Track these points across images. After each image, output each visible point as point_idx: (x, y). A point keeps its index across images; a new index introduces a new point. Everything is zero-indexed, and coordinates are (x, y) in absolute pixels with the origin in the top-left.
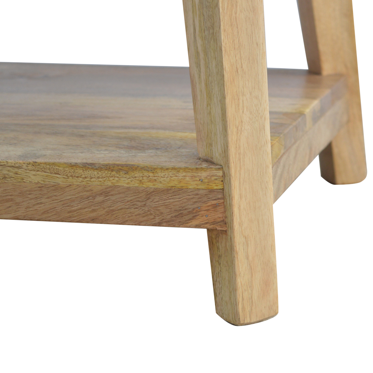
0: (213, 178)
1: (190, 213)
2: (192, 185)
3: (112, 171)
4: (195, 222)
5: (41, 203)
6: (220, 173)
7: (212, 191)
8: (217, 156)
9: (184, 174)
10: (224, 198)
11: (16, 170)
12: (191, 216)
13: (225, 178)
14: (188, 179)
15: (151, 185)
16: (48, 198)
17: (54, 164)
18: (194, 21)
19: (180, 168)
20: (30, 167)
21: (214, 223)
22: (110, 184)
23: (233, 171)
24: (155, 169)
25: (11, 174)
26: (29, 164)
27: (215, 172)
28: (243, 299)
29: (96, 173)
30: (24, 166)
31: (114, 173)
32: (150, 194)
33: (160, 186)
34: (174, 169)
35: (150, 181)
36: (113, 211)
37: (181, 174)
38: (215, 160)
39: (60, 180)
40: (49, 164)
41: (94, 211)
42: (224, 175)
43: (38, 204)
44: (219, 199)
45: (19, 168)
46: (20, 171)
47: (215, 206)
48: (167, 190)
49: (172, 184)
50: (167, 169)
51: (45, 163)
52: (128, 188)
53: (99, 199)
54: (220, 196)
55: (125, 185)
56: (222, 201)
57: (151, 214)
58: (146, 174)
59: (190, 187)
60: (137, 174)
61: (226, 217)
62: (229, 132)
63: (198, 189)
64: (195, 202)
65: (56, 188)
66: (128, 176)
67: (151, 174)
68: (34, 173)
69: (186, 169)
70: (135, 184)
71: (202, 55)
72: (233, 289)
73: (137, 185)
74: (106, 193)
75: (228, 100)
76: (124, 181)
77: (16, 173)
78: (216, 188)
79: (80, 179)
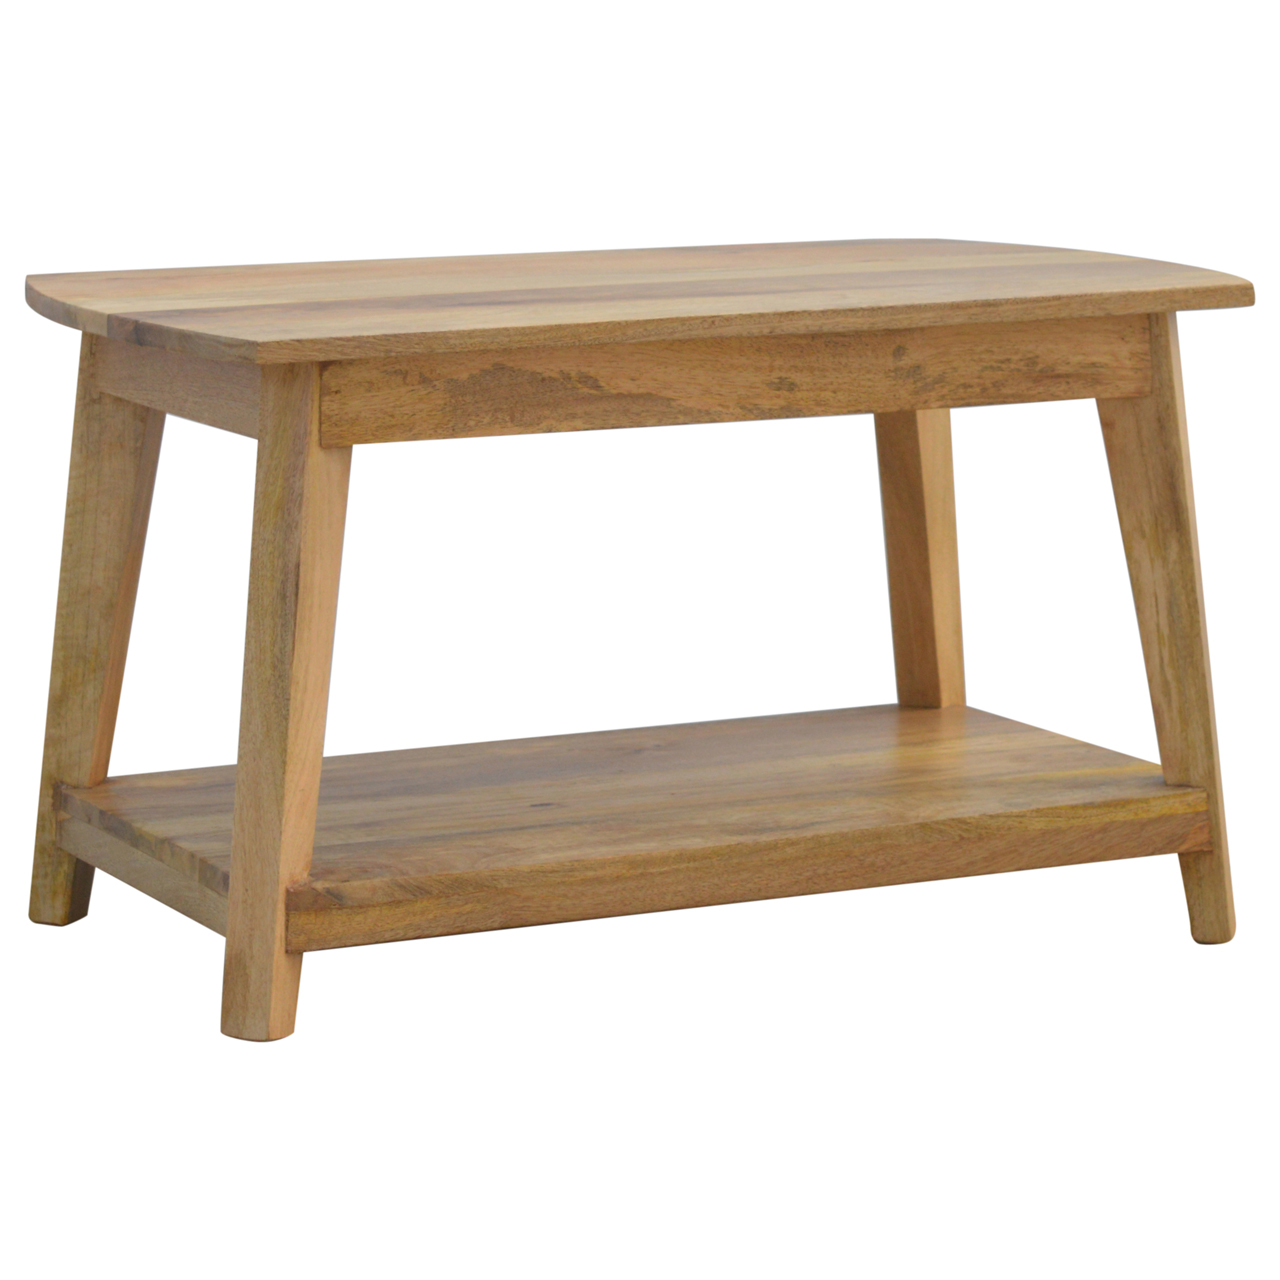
0: (1199, 801)
1: (1180, 838)
2: (1181, 810)
3: (1110, 807)
5: (1043, 850)
6: (1204, 795)
7: (1197, 814)
9: (1173, 800)
10: (1209, 819)
11: (1021, 819)
12: (1180, 841)
13: (1209, 799)
14: (1177, 804)
15: (1145, 816)
16: (1050, 843)
17: (1056, 808)
18: (1160, 652)
20: (1034, 814)
21: (1201, 844)
22: (1107, 820)
24: (1148, 799)
25: (1016, 824)
26: (1033, 811)
27: (1200, 795)
29: (1094, 811)
30: (1028, 814)
31: (1111, 809)
32: (1144, 825)
33: (1153, 815)
34: (1164, 796)
35: (1144, 812)
36: (1111, 846)
37: (1171, 801)
38: (1193, 783)
39: (1062, 823)
40: (1052, 809)
41: (1093, 849)
42: (1208, 796)
43: (1041, 851)
44: (1204, 820)
45: (1022, 816)
46: (1024, 820)
47: (1201, 828)
48: (1158, 819)
49: (1163, 812)
50: (1159, 798)
51: (1048, 809)
52: (1125, 822)
53: (1098, 837)
54: (1205, 817)
55: (1123, 819)
56: (1207, 822)
57: (1145, 845)
58: (1141, 805)
59: (1180, 812)
60: (1132, 807)
61: (1211, 837)
63: (1186, 814)
64: (1184, 827)
65: (1058, 831)
66: (1124, 810)
67: (1145, 805)
68: (1037, 819)
69: (1174, 796)
70: (1131, 817)
71: (1173, 685)
73: (1132, 817)
74: (1104, 829)
76: (1121, 816)
77: (1021, 822)
78: (1201, 809)
79: (1081, 820)
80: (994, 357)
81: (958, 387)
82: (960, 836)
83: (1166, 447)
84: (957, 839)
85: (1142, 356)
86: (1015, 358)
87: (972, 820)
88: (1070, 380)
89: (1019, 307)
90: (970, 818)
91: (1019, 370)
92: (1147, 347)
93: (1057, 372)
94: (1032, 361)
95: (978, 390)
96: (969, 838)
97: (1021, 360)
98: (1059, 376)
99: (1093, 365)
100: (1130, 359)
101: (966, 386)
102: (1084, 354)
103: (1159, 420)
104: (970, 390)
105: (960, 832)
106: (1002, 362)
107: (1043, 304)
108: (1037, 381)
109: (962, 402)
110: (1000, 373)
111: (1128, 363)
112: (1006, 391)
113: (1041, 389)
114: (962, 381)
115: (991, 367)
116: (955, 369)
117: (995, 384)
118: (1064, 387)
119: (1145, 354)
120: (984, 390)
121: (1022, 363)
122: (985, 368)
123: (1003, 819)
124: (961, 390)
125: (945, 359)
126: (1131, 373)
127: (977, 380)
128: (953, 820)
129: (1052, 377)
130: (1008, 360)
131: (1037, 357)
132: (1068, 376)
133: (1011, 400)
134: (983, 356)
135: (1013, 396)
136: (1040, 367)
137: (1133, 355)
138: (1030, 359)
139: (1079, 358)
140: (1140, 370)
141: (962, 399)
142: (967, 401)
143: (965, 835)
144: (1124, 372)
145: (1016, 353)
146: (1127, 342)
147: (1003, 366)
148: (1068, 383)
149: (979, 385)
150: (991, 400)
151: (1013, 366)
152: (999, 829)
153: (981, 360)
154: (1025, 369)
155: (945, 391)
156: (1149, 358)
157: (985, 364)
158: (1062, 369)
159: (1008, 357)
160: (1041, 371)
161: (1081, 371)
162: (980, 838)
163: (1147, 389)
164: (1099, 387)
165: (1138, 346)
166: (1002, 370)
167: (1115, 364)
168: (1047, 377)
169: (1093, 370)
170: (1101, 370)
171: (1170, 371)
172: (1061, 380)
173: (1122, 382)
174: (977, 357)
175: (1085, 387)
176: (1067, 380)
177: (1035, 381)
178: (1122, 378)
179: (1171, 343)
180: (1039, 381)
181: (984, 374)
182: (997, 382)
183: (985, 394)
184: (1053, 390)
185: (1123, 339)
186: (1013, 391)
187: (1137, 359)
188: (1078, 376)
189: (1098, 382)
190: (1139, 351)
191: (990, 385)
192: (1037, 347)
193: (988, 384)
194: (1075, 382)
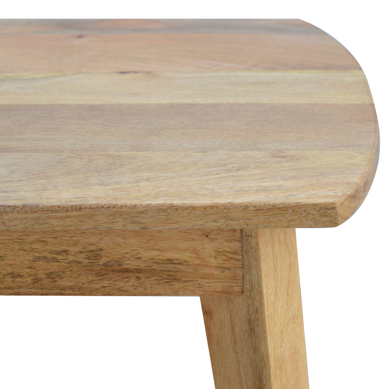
80: (48, 247)
81: (5, 276)
83: (256, 351)
85: (230, 255)
86: (74, 250)
88: (140, 275)
89: (29, 216)
91: (79, 263)
92: (238, 245)
93: (124, 266)
94: (95, 254)
95: (29, 280)
97: (81, 252)
98: (127, 271)
99: (170, 261)
100: (215, 258)
101: (14, 276)
102: (158, 250)
103: (249, 322)
104: (19, 279)
106: (59, 254)
107: (59, 215)
108: (101, 274)
110: (56, 264)
111: (213, 261)
113: (105, 283)
114: (10, 270)
115: (45, 258)
117: (49, 275)
118: (133, 281)
119: (235, 253)
120: (36, 280)
121: (83, 255)
122: (39, 258)
124: (9, 280)
126: (216, 272)
127: (28, 270)
129: (119, 271)
130: (66, 251)
131: (101, 250)
132: (139, 271)
133: (70, 292)
134: (35, 246)
135: (71, 288)
137: (219, 253)
138: (92, 251)
139: (154, 253)
140: (228, 269)
141: (11, 288)
142: (17, 291)
145: (75, 245)
146: (212, 240)
147: (60, 257)
148: (138, 278)
149: (30, 275)
150: (45, 291)
151: (70, 258)
153: (33, 250)
154: (87, 261)
156: (240, 257)
157: (38, 255)
158: (132, 264)
159: (67, 248)
160: (103, 265)
161: (155, 266)
163: (237, 289)
164: (177, 285)
165: (227, 244)
166: (58, 262)
167: (197, 262)
168: (114, 271)
169: (170, 267)
170: (179, 267)
171: (259, 276)
172: (130, 274)
173: (207, 281)
174: (27, 247)
175: (159, 284)
176: (137, 275)
177: (98, 274)
178: (206, 276)
179: (261, 246)
180: (103, 275)
181: (36, 264)
182: (52, 273)
183: (37, 285)
184: (120, 284)
185: (207, 236)
186: (72, 284)
187: (225, 258)
188: (150, 272)
189: (175, 279)
190: (226, 249)
191: (45, 276)
192: (101, 239)
193: (41, 274)
194: (147, 278)
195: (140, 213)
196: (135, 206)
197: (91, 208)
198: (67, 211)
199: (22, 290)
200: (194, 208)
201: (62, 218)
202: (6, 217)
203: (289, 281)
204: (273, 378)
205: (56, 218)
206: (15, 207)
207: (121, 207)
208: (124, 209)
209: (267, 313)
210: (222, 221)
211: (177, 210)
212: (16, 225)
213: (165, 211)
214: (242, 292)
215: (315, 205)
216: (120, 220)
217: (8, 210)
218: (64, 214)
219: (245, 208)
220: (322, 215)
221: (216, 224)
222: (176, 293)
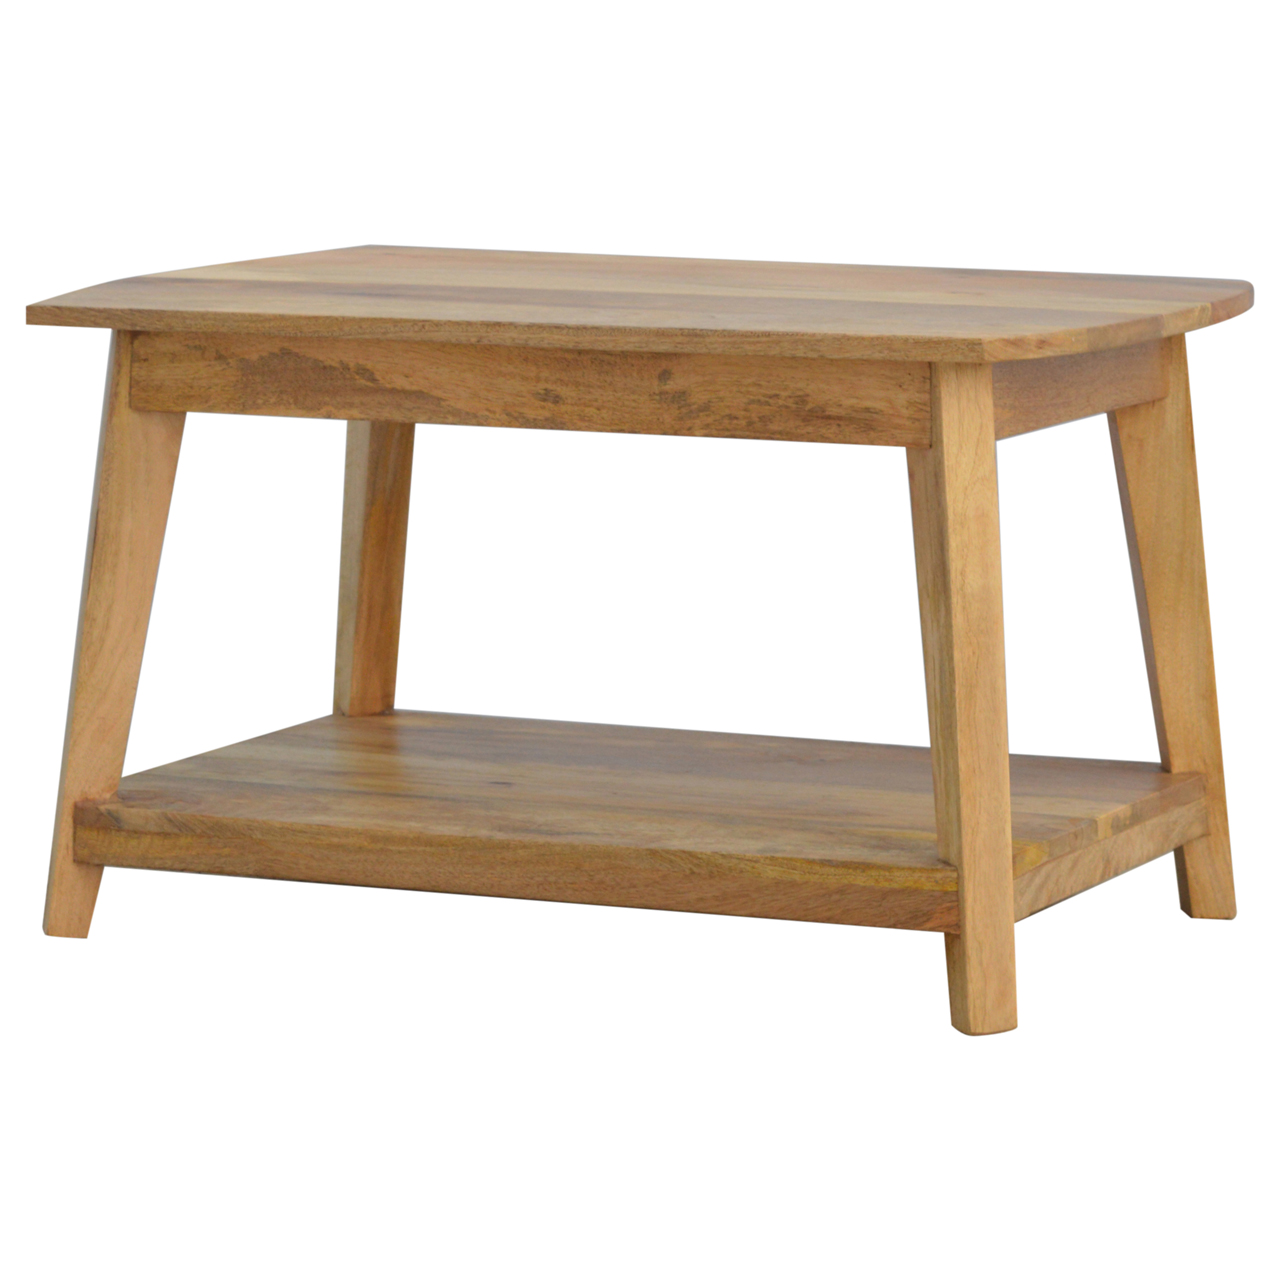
0: (948, 880)
1: (924, 915)
2: (928, 886)
3: (849, 868)
4: (928, 925)
5: (777, 900)
6: (955, 875)
7: (946, 893)
8: (953, 859)
9: (919, 874)
10: (958, 901)
11: (753, 864)
12: (925, 918)
13: (959, 880)
14: (923, 879)
15: (886, 884)
16: (785, 894)
17: (791, 859)
19: (916, 868)
20: (768, 861)
21: (948, 926)
22: (846, 882)
23: (966, 872)
24: (891, 868)
25: (748, 868)
26: (767, 858)
27: (949, 874)
28: (974, 1007)
29: (832, 870)
30: (762, 861)
31: (851, 871)
32: (885, 894)
33: (895, 886)
34: (910, 869)
35: (886, 880)
36: (848, 910)
37: (917, 875)
38: (951, 862)
39: (797, 876)
40: (787, 859)
41: (830, 910)
42: (958, 877)
43: (774, 900)
44: (953, 901)
45: (756, 862)
46: (757, 865)
47: (949, 909)
48: (901, 891)
49: (907, 884)
50: (903, 869)
51: (783, 858)
52: (864, 887)
53: (835, 897)
54: (954, 898)
55: (862, 884)
56: (956, 903)
57: (886, 915)
58: (882, 873)
59: (925, 888)
60: (873, 873)
62: (964, 833)
63: (933, 891)
64: (931, 904)
65: (793, 884)
66: (864, 874)
67: (887, 874)
68: (770, 867)
69: (921, 870)
70: (871, 883)
71: (942, 754)
72: (965, 997)
73: (873, 884)
74: (841, 891)
75: (963, 801)
76: (861, 880)
77: (753, 868)
78: (950, 890)
79: (817, 876)
80: (762, 391)
81: (723, 417)
82: (691, 869)
84: (688, 872)
85: (921, 407)
86: (784, 394)
87: (704, 857)
88: (841, 423)
90: (701, 853)
91: (787, 407)
92: (927, 396)
93: (827, 413)
94: (802, 400)
95: (743, 423)
96: (699, 874)
97: (790, 397)
98: (829, 417)
99: (867, 410)
100: (907, 408)
101: (732, 417)
102: (857, 398)
104: (735, 422)
105: (690, 866)
106: (770, 397)
108: (806, 420)
109: (727, 433)
110: (768, 407)
111: (904, 412)
112: (773, 427)
113: (810, 429)
114: (727, 412)
115: (759, 401)
116: (721, 399)
117: (762, 419)
118: (834, 428)
119: (925, 405)
120: (750, 423)
121: (791, 400)
122: (752, 402)
123: (735, 861)
124: (726, 421)
125: (709, 388)
126: (908, 423)
127: (743, 413)
128: (684, 852)
129: (823, 418)
130: (777, 396)
131: (808, 395)
132: (839, 418)
133: (778, 436)
134: (751, 389)
135: (780, 433)
136: (808, 407)
137: (910, 404)
138: (799, 396)
139: (853, 401)
140: (918, 420)
141: (728, 430)
143: (695, 870)
144: (897, 421)
145: (785, 389)
146: (905, 390)
147: (771, 401)
148: (839, 425)
149: (745, 418)
150: (758, 435)
151: (781, 402)
152: (730, 869)
153: (748, 392)
154: (794, 406)
155: (710, 420)
156: (928, 409)
157: (752, 397)
158: (833, 411)
159: (777, 392)
160: (809, 411)
161: (854, 414)
162: (711, 876)
163: (926, 441)
164: (873, 434)
165: (917, 395)
166: (770, 405)
167: (891, 412)
168: (817, 417)
169: (867, 415)
170: (875, 416)
171: (941, 425)
172: (832, 421)
173: (898, 431)
174: (744, 389)
175: (857, 432)
176: (838, 422)
177: (804, 420)
178: (898, 427)
179: (943, 395)
180: (809, 421)
181: (751, 407)
182: (764, 417)
183: (751, 428)
184: (823, 431)
185: (900, 386)
186: (780, 428)
187: (915, 409)
188: (850, 420)
189: (872, 428)
190: (917, 400)
191: (757, 419)
192: (808, 385)
193: (755, 418)
194: (847, 425)
195: (819, 341)
196: (814, 335)
197: (778, 334)
198: (758, 336)
199: (738, 433)
200: (863, 339)
201: (754, 343)
202: (708, 340)
203: (978, 440)
204: (950, 530)
205: (749, 343)
206: (716, 331)
207: (803, 335)
208: (805, 337)
209: (946, 463)
210: (886, 352)
211: (848, 340)
212: (715, 349)
213: (839, 340)
214: (931, 446)
215: (965, 340)
216: (801, 347)
217: (709, 333)
218: (756, 339)
219: (906, 340)
220: (972, 350)
221: (881, 355)
222: (872, 442)
